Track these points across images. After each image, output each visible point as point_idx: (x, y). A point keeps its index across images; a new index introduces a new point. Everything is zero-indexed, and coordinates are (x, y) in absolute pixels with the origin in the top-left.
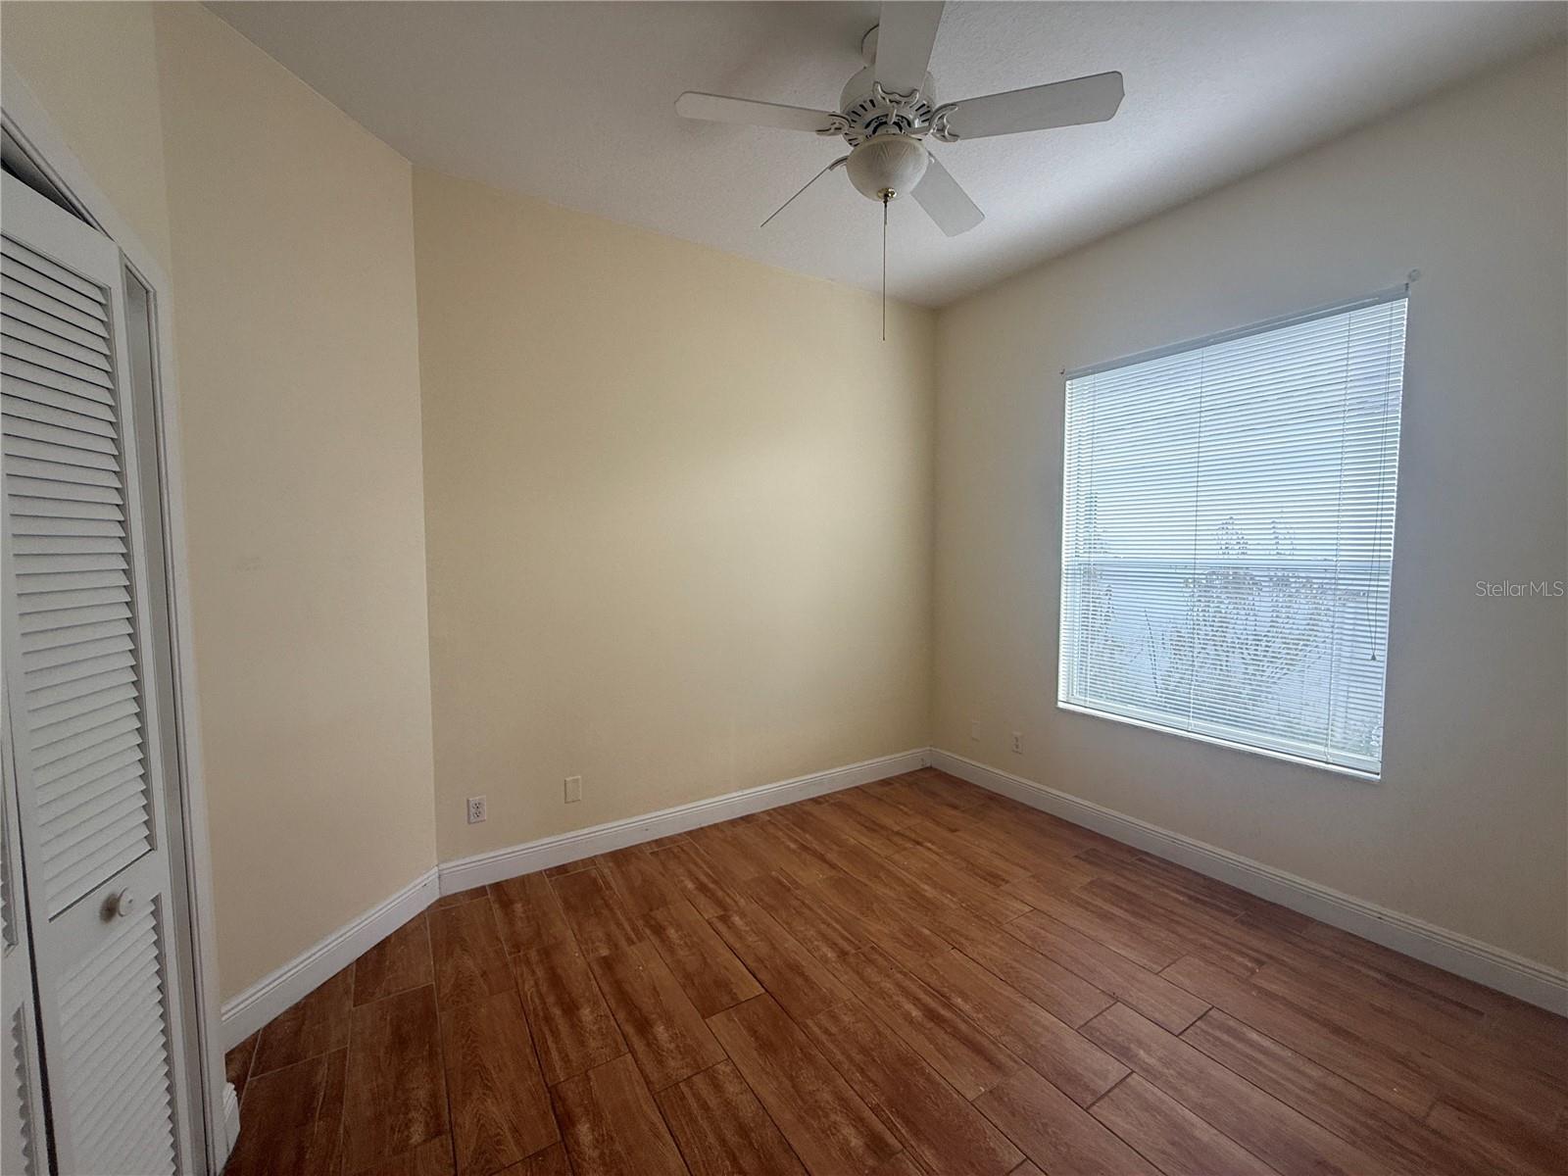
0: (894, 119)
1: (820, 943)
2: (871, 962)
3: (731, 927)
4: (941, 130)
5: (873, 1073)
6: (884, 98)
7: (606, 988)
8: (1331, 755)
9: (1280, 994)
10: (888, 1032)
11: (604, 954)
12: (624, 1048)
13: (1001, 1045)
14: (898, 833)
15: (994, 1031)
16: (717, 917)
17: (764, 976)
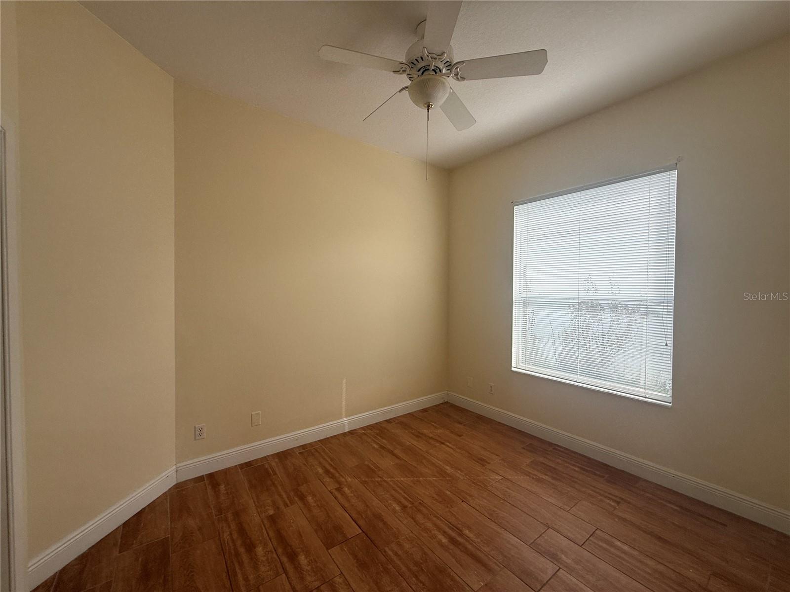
0: (433, 68)
1: (392, 502)
2: (419, 511)
3: (343, 494)
4: (456, 75)
5: (423, 578)
6: (428, 56)
7: (272, 534)
8: (648, 394)
9: (629, 519)
10: (429, 552)
11: (271, 514)
12: (281, 570)
13: (490, 556)
14: (431, 438)
15: (487, 549)
16: (335, 489)
17: (361, 522)
